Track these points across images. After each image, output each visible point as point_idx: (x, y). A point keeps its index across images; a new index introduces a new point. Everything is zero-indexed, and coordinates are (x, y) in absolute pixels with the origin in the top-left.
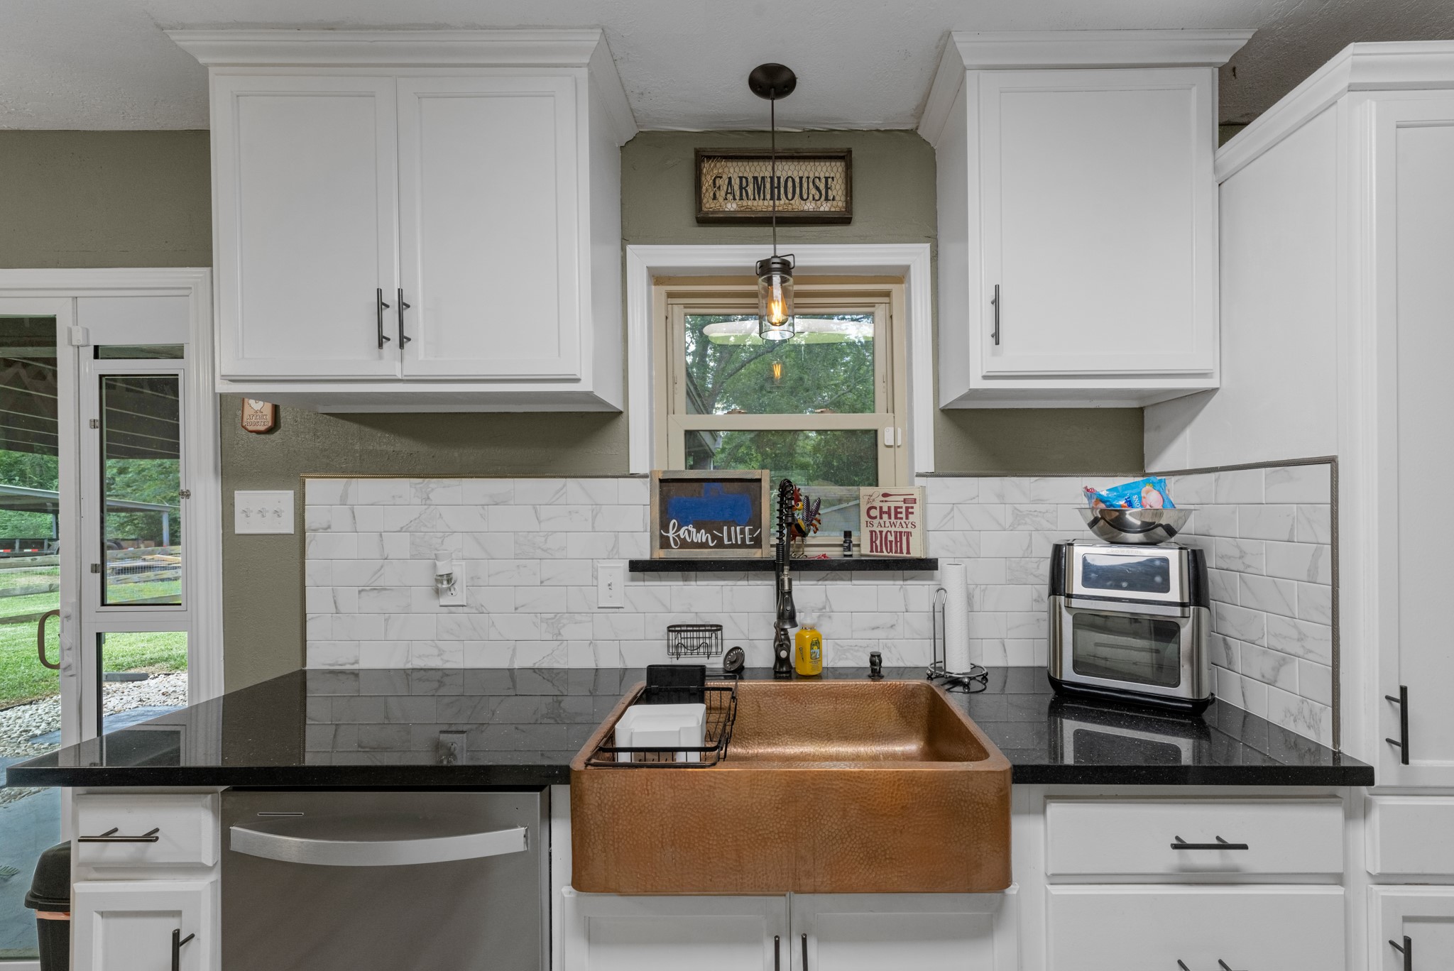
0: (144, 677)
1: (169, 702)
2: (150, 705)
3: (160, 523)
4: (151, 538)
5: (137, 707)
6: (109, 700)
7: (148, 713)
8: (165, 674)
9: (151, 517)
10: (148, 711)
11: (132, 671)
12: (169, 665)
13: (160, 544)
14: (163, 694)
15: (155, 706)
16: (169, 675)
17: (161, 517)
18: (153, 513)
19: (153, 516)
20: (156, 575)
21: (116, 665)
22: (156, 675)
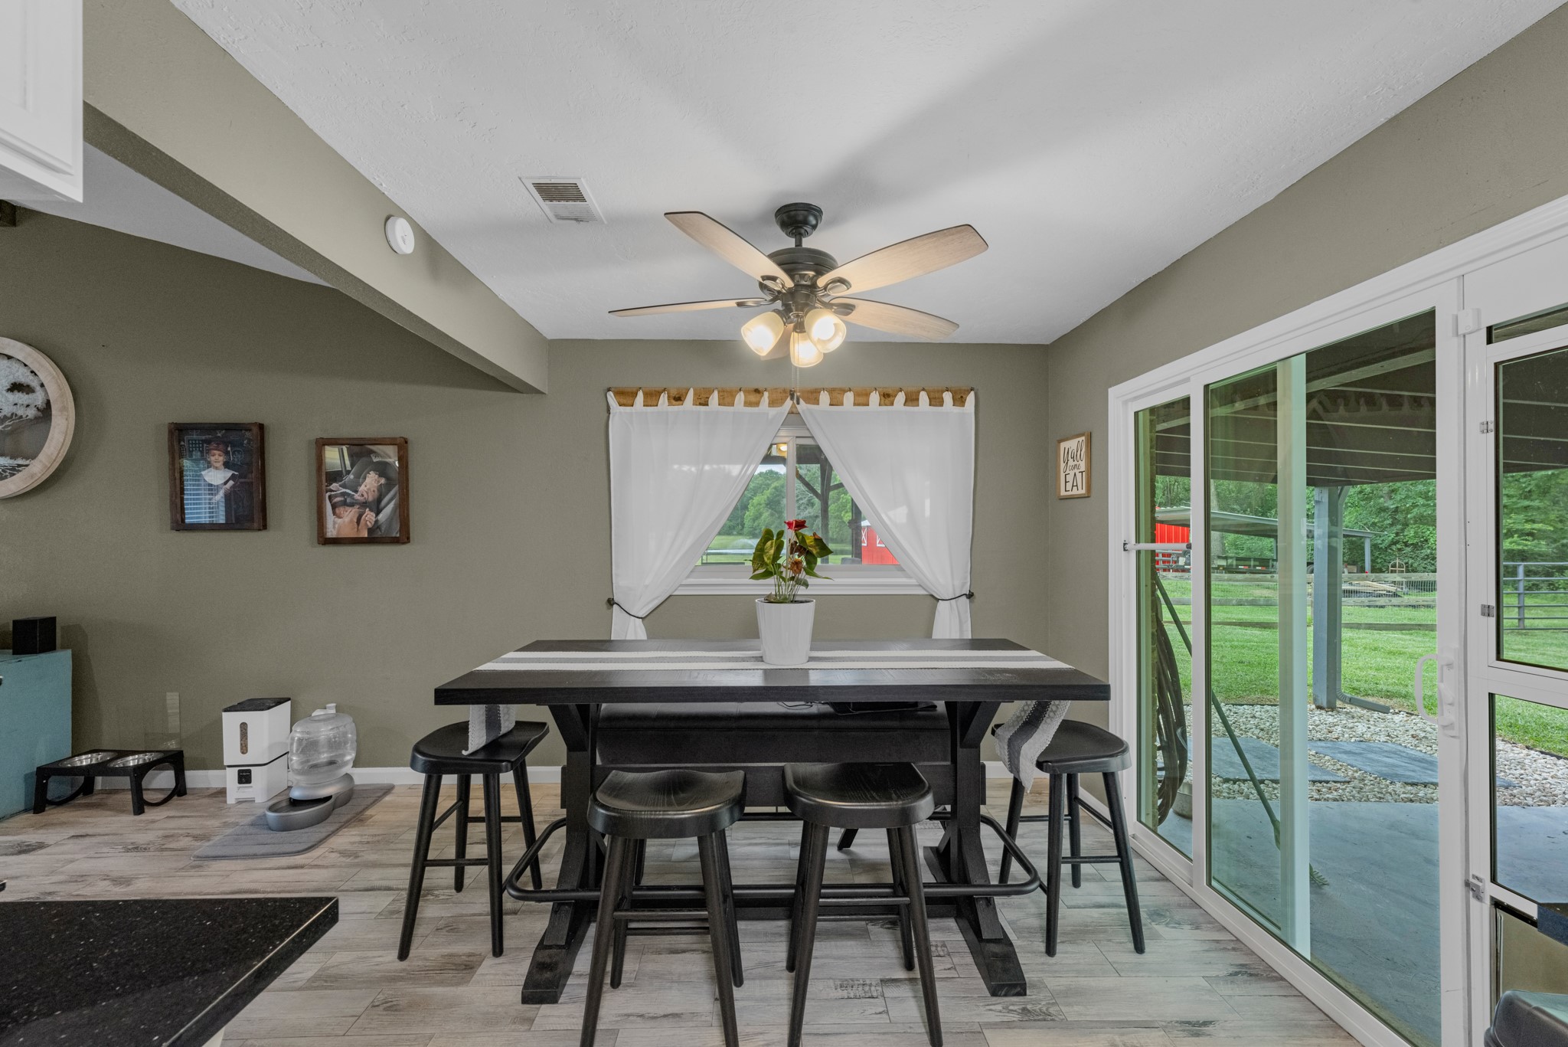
0: (1385, 710)
1: (1422, 748)
2: (1400, 745)
3: (1363, 549)
4: (1354, 563)
5: (1387, 742)
6: (1356, 724)
7: (1402, 754)
8: (1407, 713)
9: (1352, 543)
10: (1400, 751)
11: (1370, 699)
12: (1409, 704)
13: (1362, 570)
14: (1413, 736)
15: (1405, 747)
16: (1412, 714)
17: (1363, 543)
18: (1354, 539)
19: (1355, 541)
20: (1369, 601)
21: (1354, 689)
22: (1397, 711)
